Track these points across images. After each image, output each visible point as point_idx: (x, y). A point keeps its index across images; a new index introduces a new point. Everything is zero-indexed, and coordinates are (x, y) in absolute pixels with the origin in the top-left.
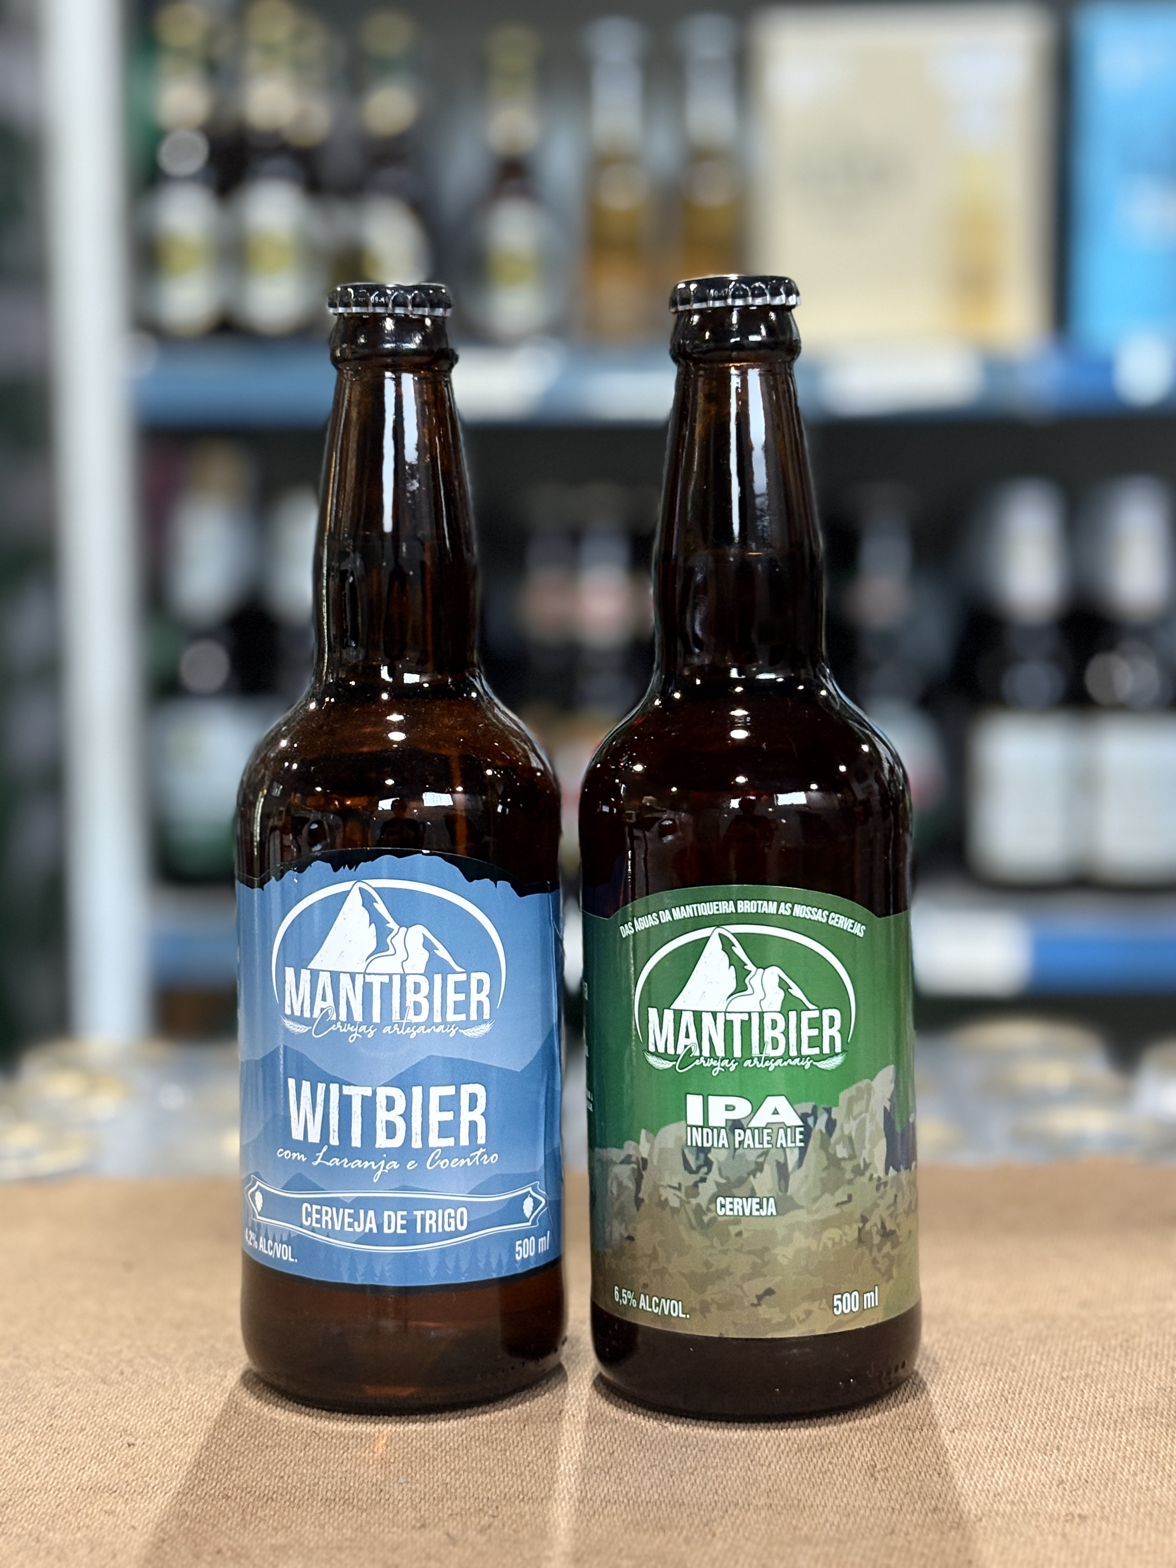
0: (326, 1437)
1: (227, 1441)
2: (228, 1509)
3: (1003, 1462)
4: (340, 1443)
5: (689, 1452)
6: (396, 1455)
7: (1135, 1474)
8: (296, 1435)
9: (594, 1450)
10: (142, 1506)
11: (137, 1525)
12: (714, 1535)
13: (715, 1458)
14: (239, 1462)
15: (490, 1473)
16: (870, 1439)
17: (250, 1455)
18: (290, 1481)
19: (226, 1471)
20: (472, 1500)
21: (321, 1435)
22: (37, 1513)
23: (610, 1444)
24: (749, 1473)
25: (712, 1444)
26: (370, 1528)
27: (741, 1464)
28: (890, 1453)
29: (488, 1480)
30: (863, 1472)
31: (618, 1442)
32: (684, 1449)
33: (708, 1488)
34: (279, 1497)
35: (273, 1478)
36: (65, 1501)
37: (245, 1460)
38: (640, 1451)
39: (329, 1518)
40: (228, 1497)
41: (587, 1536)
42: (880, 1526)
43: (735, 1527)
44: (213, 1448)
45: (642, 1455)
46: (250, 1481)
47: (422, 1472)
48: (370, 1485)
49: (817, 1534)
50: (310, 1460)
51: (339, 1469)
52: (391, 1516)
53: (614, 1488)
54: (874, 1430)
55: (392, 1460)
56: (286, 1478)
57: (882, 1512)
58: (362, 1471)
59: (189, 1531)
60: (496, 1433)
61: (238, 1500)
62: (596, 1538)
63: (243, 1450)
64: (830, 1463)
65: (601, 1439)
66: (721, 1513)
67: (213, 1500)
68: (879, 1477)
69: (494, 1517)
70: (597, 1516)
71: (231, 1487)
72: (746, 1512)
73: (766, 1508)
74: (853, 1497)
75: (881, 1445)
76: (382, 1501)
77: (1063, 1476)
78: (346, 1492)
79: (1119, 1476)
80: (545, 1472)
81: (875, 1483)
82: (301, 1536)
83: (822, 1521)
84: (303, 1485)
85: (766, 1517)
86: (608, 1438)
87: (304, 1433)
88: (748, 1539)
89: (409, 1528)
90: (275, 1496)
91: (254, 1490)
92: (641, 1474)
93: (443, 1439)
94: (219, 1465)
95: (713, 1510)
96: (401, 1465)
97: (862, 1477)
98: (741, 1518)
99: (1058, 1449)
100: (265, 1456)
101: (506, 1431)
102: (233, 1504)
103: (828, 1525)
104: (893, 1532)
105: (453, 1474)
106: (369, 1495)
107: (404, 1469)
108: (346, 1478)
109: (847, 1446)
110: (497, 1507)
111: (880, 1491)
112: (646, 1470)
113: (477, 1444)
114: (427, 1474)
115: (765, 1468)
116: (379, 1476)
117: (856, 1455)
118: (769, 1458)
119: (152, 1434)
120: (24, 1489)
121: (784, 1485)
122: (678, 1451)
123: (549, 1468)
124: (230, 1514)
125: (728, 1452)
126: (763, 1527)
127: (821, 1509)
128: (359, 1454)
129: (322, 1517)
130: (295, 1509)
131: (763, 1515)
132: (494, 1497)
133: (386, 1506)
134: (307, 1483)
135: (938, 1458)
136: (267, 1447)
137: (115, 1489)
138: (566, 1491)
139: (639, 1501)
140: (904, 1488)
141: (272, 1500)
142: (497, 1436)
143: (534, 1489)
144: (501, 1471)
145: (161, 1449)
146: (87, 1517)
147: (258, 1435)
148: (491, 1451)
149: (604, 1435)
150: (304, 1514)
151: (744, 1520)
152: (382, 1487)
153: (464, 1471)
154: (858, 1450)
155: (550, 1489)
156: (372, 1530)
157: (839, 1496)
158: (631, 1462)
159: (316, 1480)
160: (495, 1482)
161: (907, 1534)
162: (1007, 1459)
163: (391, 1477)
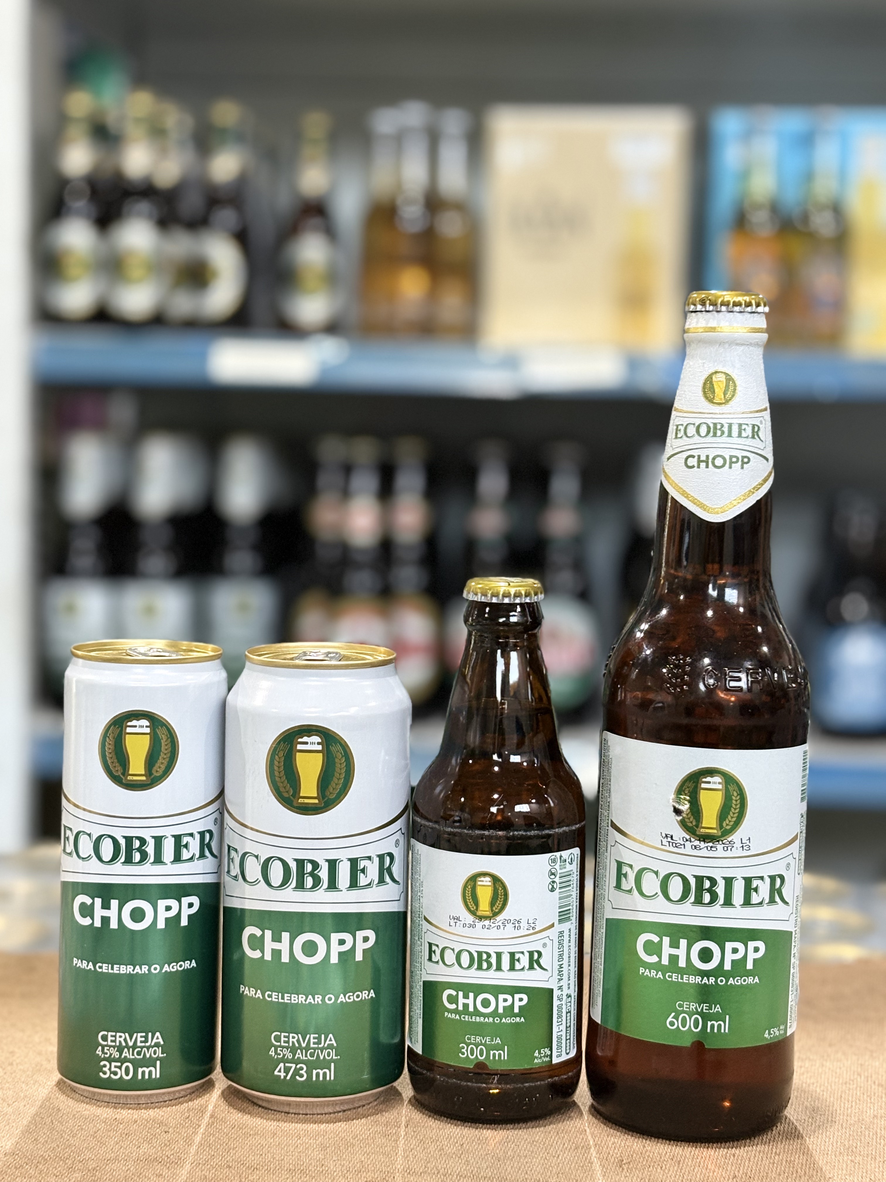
0: (285, 1129)
1: (225, 1131)
3: (700, 1162)
4: (295, 1133)
5: (509, 1146)
6: (330, 1142)
7: (780, 1175)
8: (267, 1128)
9: (451, 1142)
10: (178, 1171)
13: (525, 1150)
14: (234, 1144)
15: (388, 1155)
16: (619, 1143)
17: (240, 1140)
18: (266, 1158)
19: (227, 1150)
20: (378, 1172)
21: (283, 1128)
22: (115, 1175)
23: (461, 1138)
24: (546, 1161)
25: (523, 1142)
28: (631, 1153)
29: (387, 1160)
30: (615, 1164)
31: (465, 1138)
32: (506, 1144)
33: (521, 1170)
34: (261, 1168)
35: (256, 1155)
36: (131, 1167)
37: (238, 1144)
38: (479, 1144)
40: (230, 1167)
44: (217, 1135)
45: (480, 1147)
46: (242, 1157)
47: (346, 1153)
48: (315, 1161)
50: (277, 1144)
53: (464, 1167)
55: (328, 1145)
56: (264, 1155)
58: (310, 1153)
61: (236, 1169)
63: (235, 1137)
65: (455, 1135)
67: (221, 1169)
68: (625, 1168)
71: (231, 1160)
75: (626, 1147)
76: (324, 1172)
77: (736, 1173)
78: (301, 1166)
79: (770, 1174)
80: (422, 1155)
81: (622, 1172)
84: (275, 1160)
86: (459, 1135)
87: (272, 1126)
90: (258, 1167)
91: (245, 1162)
92: (481, 1159)
93: (358, 1132)
94: (222, 1146)
96: (333, 1149)
97: (614, 1168)
100: (250, 1141)
101: (396, 1128)
102: (233, 1172)
105: (366, 1155)
106: (315, 1168)
107: (336, 1151)
108: (300, 1157)
109: (606, 1147)
111: (625, 1177)
112: (483, 1156)
113: (379, 1136)
114: (350, 1155)
115: (555, 1158)
116: (320, 1155)
117: (611, 1152)
118: (558, 1152)
119: (179, 1126)
120: (105, 1160)
121: (567, 1170)
122: (502, 1145)
123: (424, 1153)
124: (232, 1178)
125: (533, 1146)
128: (307, 1141)
130: (272, 1176)
132: (392, 1171)
133: (326, 1175)
134: (277, 1159)
135: (661, 1158)
136: (250, 1135)
137: (160, 1160)
138: (435, 1169)
139: (480, 1177)
140: (640, 1175)
141: (257, 1169)
142: (391, 1131)
143: (415, 1167)
144: (395, 1154)
145: (185, 1135)
146: (146, 1177)
147: (244, 1127)
148: (388, 1141)
149: (456, 1133)
150: (277, 1179)
152: (323, 1162)
153: (372, 1154)
155: (425, 1167)
158: (474, 1151)
159: (282, 1157)
160: (391, 1161)
162: (703, 1160)
163: (328, 1156)
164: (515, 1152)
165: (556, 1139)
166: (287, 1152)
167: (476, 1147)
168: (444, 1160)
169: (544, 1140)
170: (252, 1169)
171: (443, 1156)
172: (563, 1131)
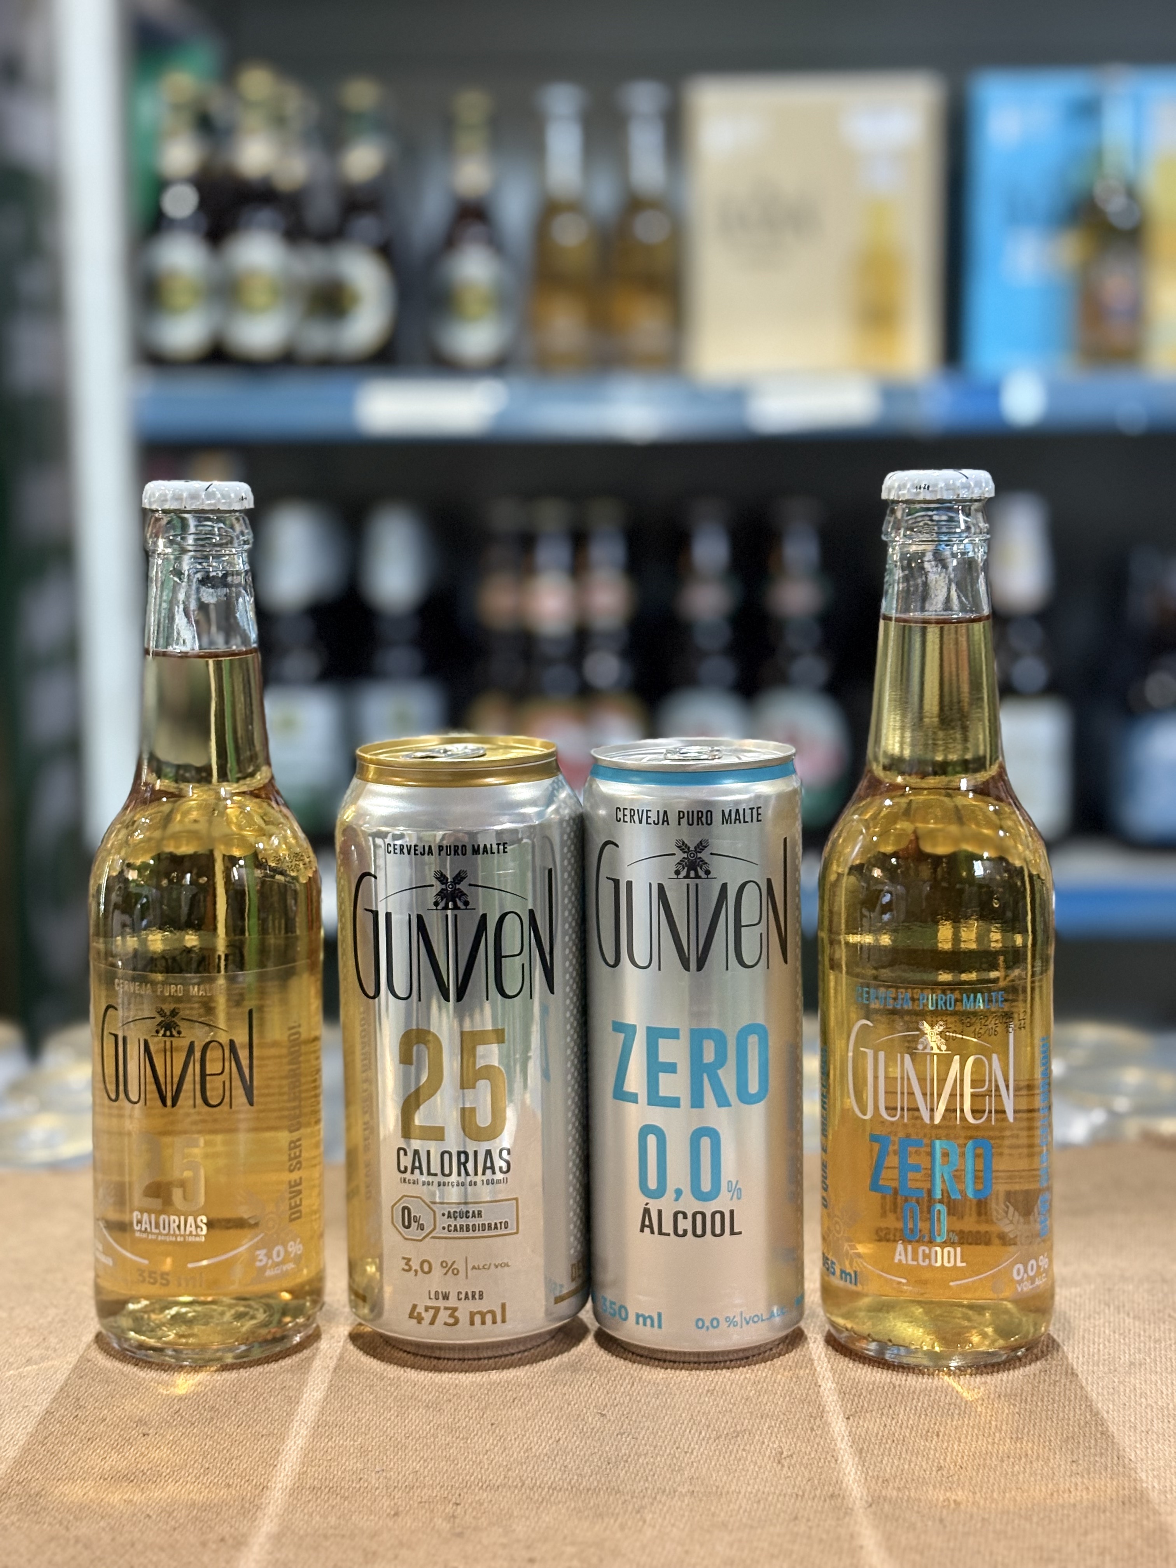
1: (231, 1430)
2: (229, 1497)
3: (890, 1448)
5: (623, 1439)
6: (374, 1443)
7: (1002, 1461)
9: (542, 1437)
10: (157, 1494)
11: (151, 1514)
12: (645, 1522)
13: (645, 1445)
14: (240, 1451)
15: (453, 1461)
17: (248, 1444)
18: (282, 1470)
19: (229, 1460)
20: (438, 1488)
22: (67, 1501)
24: (674, 1460)
26: (351, 1516)
27: (668, 1451)
28: (794, 1440)
29: (452, 1468)
30: (772, 1459)
32: (619, 1437)
33: (640, 1475)
34: (274, 1486)
35: (268, 1467)
36: (91, 1489)
37: (245, 1449)
38: (581, 1439)
39: (317, 1506)
40: (229, 1485)
41: (537, 1522)
42: (785, 1512)
43: (663, 1515)
44: (216, 1437)
45: (583, 1442)
46: (248, 1470)
47: (395, 1460)
48: (351, 1473)
49: (732, 1520)
50: (300, 1448)
51: (324, 1457)
52: (369, 1504)
53: (559, 1476)
54: (782, 1417)
55: (370, 1449)
56: (279, 1466)
57: (787, 1498)
58: (344, 1460)
59: (197, 1519)
60: (459, 1420)
61: (238, 1488)
62: (544, 1525)
63: (244, 1439)
64: (744, 1450)
66: (651, 1500)
68: (786, 1464)
69: (457, 1504)
70: (544, 1504)
72: (672, 1498)
73: (689, 1495)
74: (763, 1484)
76: (362, 1490)
77: (942, 1462)
78: (330, 1480)
79: (988, 1462)
81: (782, 1470)
82: (292, 1524)
83: (736, 1507)
85: (688, 1505)
88: (673, 1525)
89: (385, 1515)
92: (583, 1462)
95: (644, 1497)
97: (770, 1464)
98: (667, 1505)
99: (938, 1435)
101: (467, 1419)
102: (234, 1492)
103: (741, 1511)
104: (796, 1518)
106: (350, 1483)
109: (758, 1432)
110: (460, 1495)
111: (786, 1478)
112: (586, 1457)
113: (443, 1432)
114: (400, 1462)
115: (688, 1455)
116: (358, 1464)
117: (766, 1442)
119: (163, 1424)
121: (704, 1471)
122: (614, 1439)
126: (687, 1514)
127: (735, 1495)
128: (342, 1442)
129: (310, 1505)
131: (686, 1502)
132: (457, 1485)
133: (365, 1494)
137: (134, 1477)
139: (581, 1488)
140: (806, 1474)
144: (463, 1459)
150: (295, 1502)
151: (670, 1507)
152: (361, 1476)
153: (431, 1459)
154: (768, 1436)
155: (505, 1477)
156: (353, 1518)
157: (751, 1482)
160: (458, 1470)
161: (808, 1520)
162: (894, 1445)
163: (369, 1465)
164: (632, 1449)
165: (690, 1425)
166: (312, 1461)
167: (577, 1443)
168: (531, 1466)
169: (673, 1427)
170: (261, 1487)
171: (530, 1458)
172: (699, 1412)
